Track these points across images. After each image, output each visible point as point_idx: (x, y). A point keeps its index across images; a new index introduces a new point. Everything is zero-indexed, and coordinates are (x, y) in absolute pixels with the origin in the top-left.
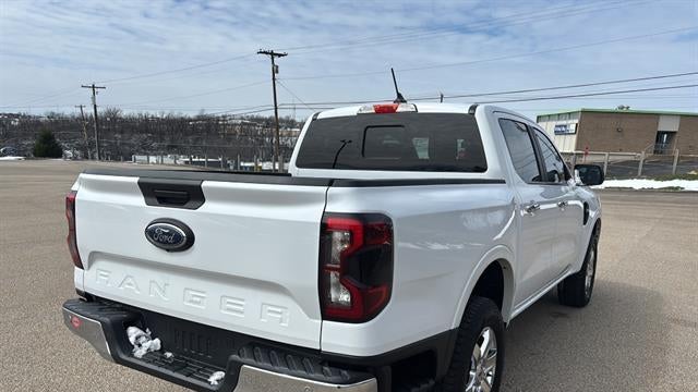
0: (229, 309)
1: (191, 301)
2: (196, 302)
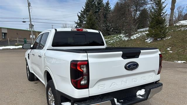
0: (143, 80)
1: (134, 82)
2: (136, 81)
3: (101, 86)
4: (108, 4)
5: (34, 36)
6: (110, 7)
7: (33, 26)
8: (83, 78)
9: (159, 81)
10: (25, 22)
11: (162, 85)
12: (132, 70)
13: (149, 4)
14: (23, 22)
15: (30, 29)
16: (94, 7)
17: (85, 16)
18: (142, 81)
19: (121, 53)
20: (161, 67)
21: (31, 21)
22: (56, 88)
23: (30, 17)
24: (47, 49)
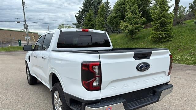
3: (113, 87)
4: (107, 3)
5: (29, 37)
6: (110, 7)
7: (28, 26)
8: (95, 80)
9: (169, 82)
10: (19, 22)
11: (172, 86)
12: (144, 71)
13: (152, 3)
14: (17, 22)
15: (24, 30)
16: (93, 7)
17: (84, 16)
18: (153, 82)
19: (133, 53)
20: (171, 68)
21: (26, 21)
22: (65, 91)
23: (25, 17)
24: (52, 51)
